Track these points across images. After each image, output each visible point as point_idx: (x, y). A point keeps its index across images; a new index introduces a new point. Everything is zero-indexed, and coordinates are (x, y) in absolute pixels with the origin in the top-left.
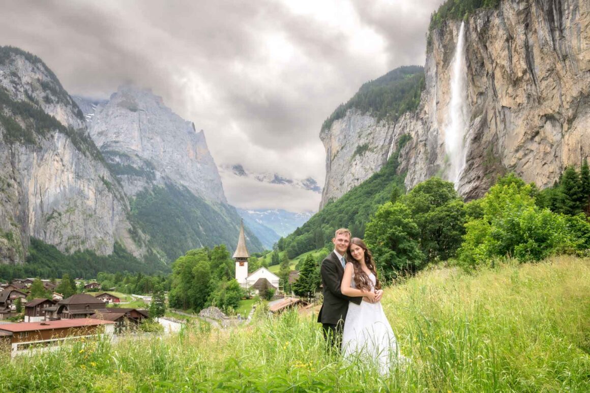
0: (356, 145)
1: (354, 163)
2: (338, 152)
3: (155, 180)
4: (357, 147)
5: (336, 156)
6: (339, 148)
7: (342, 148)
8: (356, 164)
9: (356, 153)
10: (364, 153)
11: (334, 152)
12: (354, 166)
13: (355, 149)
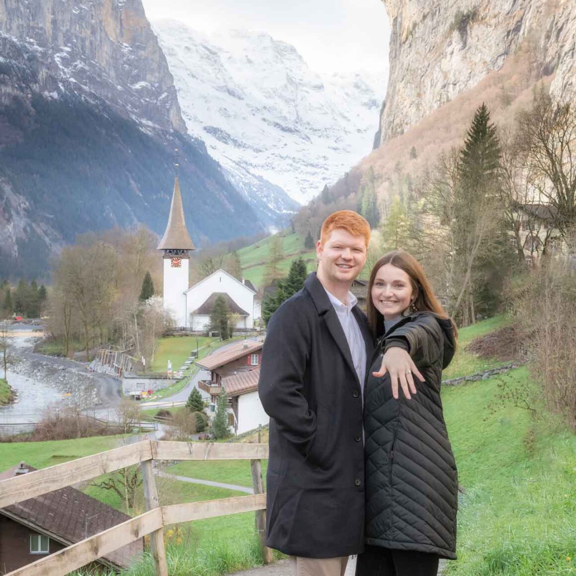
0: (454, 10)
1: (449, 50)
2: (415, 25)
3: (36, 82)
4: (456, 16)
5: (411, 33)
6: (417, 18)
7: (425, 17)
8: (452, 53)
9: (452, 29)
10: (471, 28)
11: (407, 24)
12: (449, 56)
13: (452, 20)
